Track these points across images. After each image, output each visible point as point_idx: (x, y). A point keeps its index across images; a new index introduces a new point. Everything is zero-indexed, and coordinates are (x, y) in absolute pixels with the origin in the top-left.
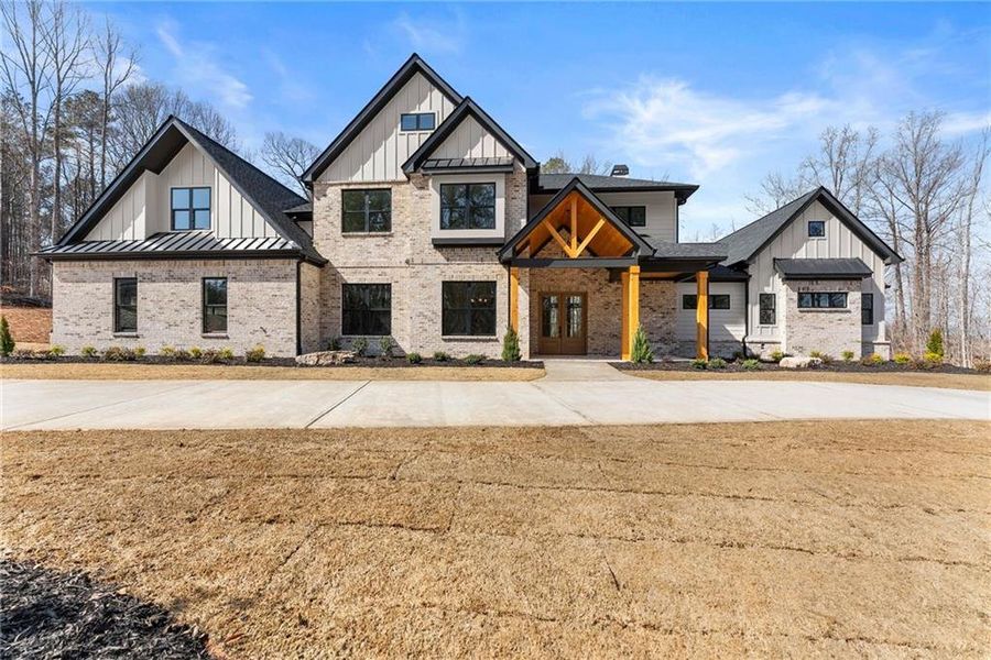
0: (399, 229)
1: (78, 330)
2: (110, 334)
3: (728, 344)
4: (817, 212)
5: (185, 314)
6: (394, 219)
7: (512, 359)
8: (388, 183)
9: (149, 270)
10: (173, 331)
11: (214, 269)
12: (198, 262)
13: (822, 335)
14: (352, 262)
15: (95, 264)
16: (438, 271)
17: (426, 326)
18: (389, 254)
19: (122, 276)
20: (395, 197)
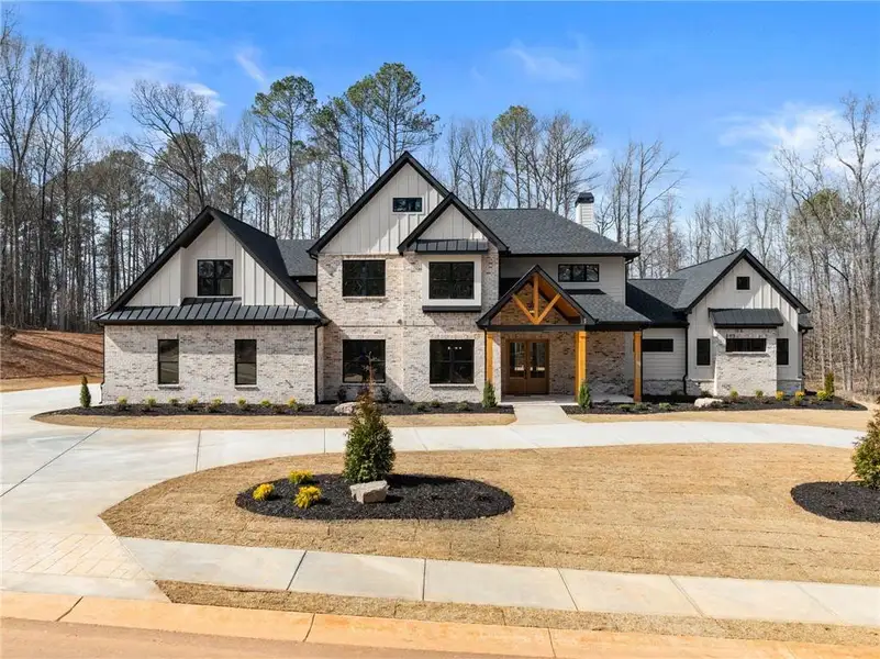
0: (392, 294)
1: (126, 382)
2: (156, 386)
3: (671, 383)
4: (744, 270)
5: (221, 369)
6: (387, 286)
7: (490, 407)
8: (383, 256)
9: (189, 333)
10: (211, 383)
11: (246, 333)
12: (231, 327)
13: (746, 375)
14: (352, 321)
15: (142, 327)
16: (426, 331)
17: (417, 376)
18: (383, 314)
19: (166, 338)
20: (389, 268)
